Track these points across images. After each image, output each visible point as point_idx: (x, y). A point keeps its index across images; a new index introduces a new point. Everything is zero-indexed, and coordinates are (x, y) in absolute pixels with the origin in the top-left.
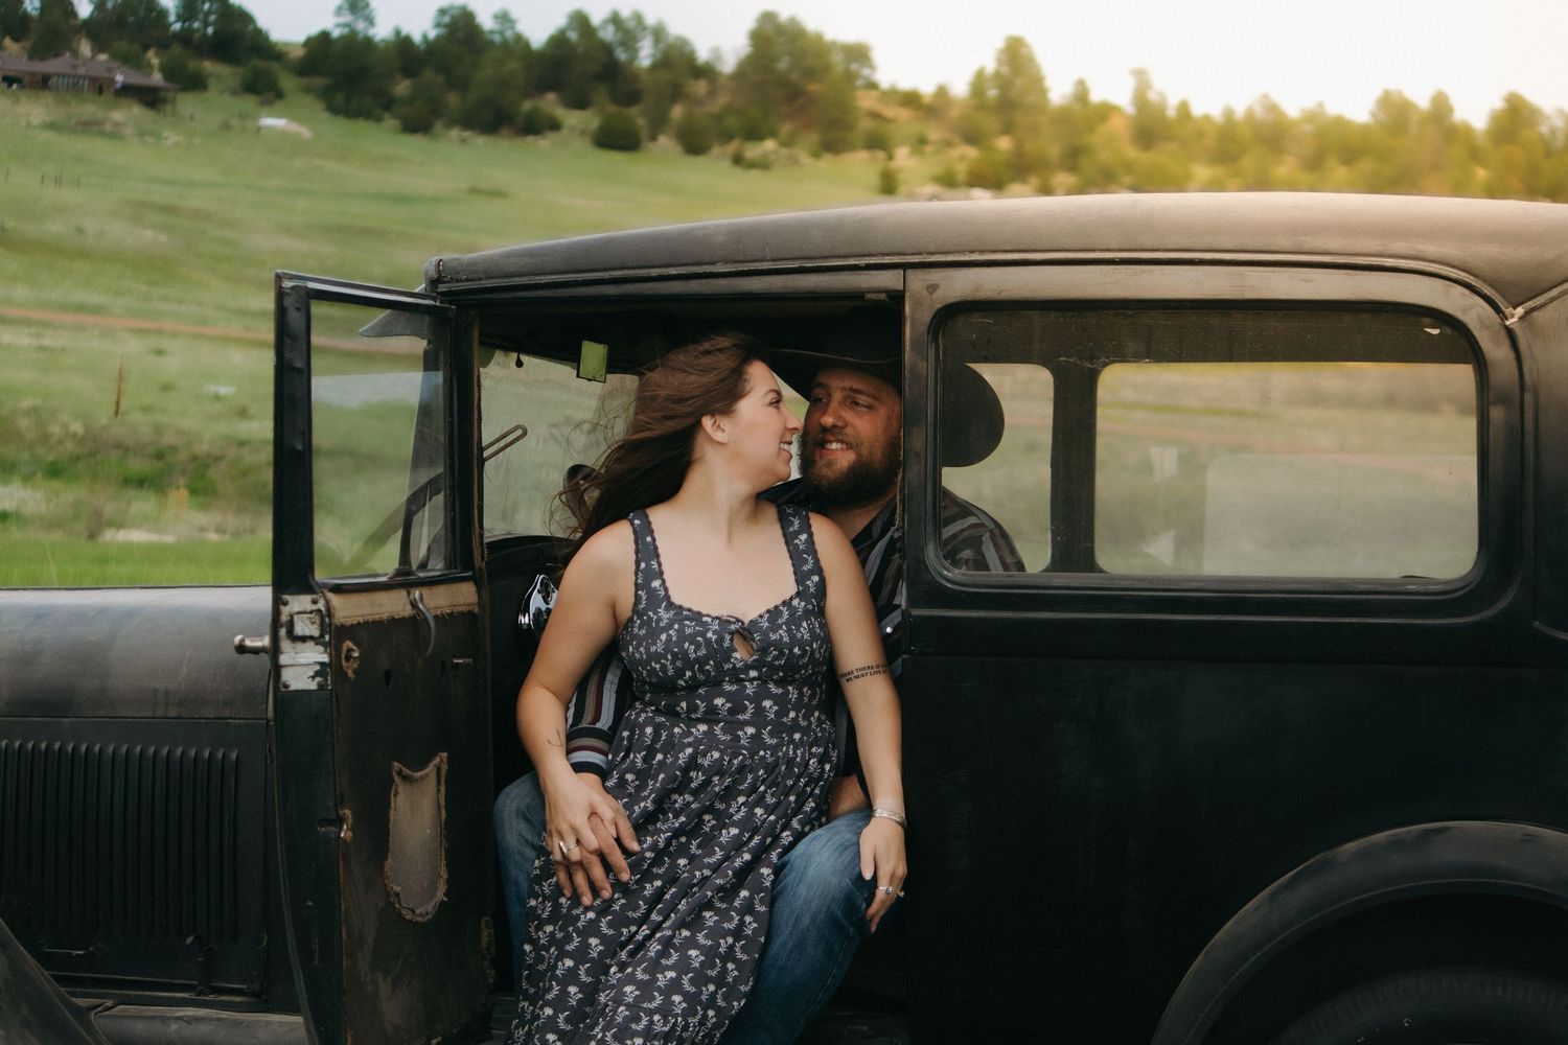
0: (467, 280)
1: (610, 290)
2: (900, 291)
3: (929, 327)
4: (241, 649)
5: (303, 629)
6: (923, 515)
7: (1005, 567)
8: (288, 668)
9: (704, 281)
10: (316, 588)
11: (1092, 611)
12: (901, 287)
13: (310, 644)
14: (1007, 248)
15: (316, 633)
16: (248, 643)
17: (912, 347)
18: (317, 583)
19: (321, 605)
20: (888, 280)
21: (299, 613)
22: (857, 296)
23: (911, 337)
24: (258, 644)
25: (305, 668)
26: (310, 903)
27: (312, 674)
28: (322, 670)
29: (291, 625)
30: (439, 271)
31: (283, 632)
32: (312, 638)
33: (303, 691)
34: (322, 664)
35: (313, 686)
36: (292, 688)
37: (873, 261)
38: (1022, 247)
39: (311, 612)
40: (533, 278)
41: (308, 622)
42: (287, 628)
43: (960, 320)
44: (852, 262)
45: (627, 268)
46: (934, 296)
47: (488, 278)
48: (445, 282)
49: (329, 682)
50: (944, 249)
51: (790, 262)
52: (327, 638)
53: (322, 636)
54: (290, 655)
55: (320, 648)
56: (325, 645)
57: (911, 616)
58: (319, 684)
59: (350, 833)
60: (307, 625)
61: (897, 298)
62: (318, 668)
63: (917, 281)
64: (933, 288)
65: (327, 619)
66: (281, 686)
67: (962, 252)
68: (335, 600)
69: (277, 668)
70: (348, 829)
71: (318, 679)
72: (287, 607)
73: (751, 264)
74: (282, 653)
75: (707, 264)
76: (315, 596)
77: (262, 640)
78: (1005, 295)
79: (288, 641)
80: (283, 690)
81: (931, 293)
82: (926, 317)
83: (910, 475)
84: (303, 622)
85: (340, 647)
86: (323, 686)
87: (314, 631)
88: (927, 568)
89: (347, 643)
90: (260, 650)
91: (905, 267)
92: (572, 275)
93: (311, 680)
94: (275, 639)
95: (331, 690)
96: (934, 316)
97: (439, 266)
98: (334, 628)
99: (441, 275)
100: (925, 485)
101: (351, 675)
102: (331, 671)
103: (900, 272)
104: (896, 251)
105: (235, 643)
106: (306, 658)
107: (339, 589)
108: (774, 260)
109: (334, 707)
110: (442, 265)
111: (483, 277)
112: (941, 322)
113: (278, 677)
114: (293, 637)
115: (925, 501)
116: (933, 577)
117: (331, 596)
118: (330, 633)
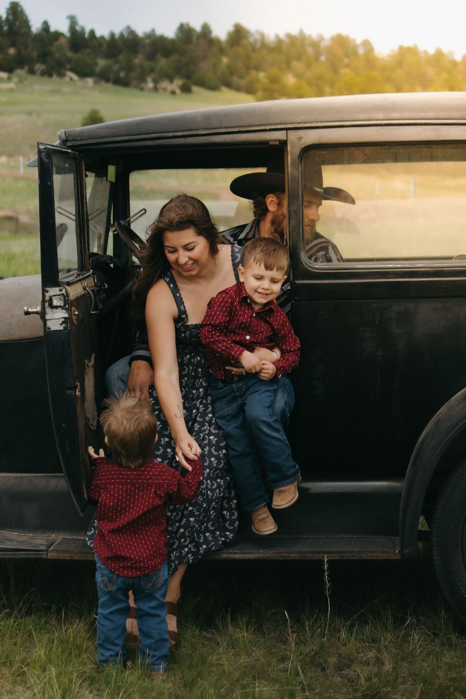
0: (80, 140)
1: (150, 143)
2: (285, 140)
3: (299, 156)
4: (27, 313)
5: (57, 303)
6: (299, 239)
7: (338, 260)
8: (50, 321)
9: (194, 138)
10: (61, 284)
12: (285, 138)
13: (60, 309)
14: (333, 120)
15: (62, 304)
16: (30, 310)
17: (291, 165)
18: (61, 282)
19: (64, 292)
20: (280, 135)
21: (54, 296)
22: (266, 143)
23: (291, 161)
24: (35, 310)
25: (57, 320)
26: (64, 425)
27: (61, 323)
28: (66, 321)
29: (51, 301)
30: (66, 136)
31: (47, 304)
32: (60, 307)
33: (57, 330)
34: (65, 318)
35: (61, 328)
36: (51, 330)
37: (273, 127)
38: (339, 119)
39: (59, 295)
40: (112, 138)
41: (58, 299)
42: (48, 302)
43: (311, 152)
44: (263, 128)
45: (158, 133)
46: (301, 142)
47: (90, 139)
48: (69, 141)
49: (69, 326)
50: (304, 121)
51: (234, 129)
52: (67, 306)
53: (65, 305)
54: (50, 314)
55: (64, 311)
56: (67, 310)
57: (295, 284)
58: (64, 327)
59: (79, 393)
60: (58, 301)
61: (283, 143)
62: (63, 320)
63: (293, 135)
64: (300, 139)
65: (67, 298)
66: (46, 329)
67: (313, 122)
68: (69, 288)
69: (45, 321)
70: (79, 391)
71: (64, 325)
72: (48, 293)
73: (216, 130)
74: (47, 314)
75: (195, 130)
76: (61, 288)
77: (36, 308)
78: (333, 141)
79: (49, 308)
80: (48, 330)
81: (299, 141)
82: (297, 151)
83: (292, 222)
84: (56, 299)
85: (71, 310)
86: (66, 328)
87: (61, 303)
88: (301, 262)
89: (73, 308)
90: (37, 313)
91: (287, 129)
92: (131, 137)
93: (60, 325)
94: (43, 308)
95: (70, 329)
96: (301, 151)
97: (66, 134)
98: (69, 302)
99: (67, 138)
100: (299, 226)
101: (75, 322)
102: (68, 320)
103: (285, 132)
104: (283, 122)
105: (24, 310)
106: (58, 316)
107: (68, 284)
108: (226, 128)
109: (71, 337)
110: (68, 133)
111: (88, 138)
112: (303, 154)
113: (45, 324)
114: (52, 306)
115: (299, 233)
116: (304, 266)
117: (67, 287)
118: (68, 304)
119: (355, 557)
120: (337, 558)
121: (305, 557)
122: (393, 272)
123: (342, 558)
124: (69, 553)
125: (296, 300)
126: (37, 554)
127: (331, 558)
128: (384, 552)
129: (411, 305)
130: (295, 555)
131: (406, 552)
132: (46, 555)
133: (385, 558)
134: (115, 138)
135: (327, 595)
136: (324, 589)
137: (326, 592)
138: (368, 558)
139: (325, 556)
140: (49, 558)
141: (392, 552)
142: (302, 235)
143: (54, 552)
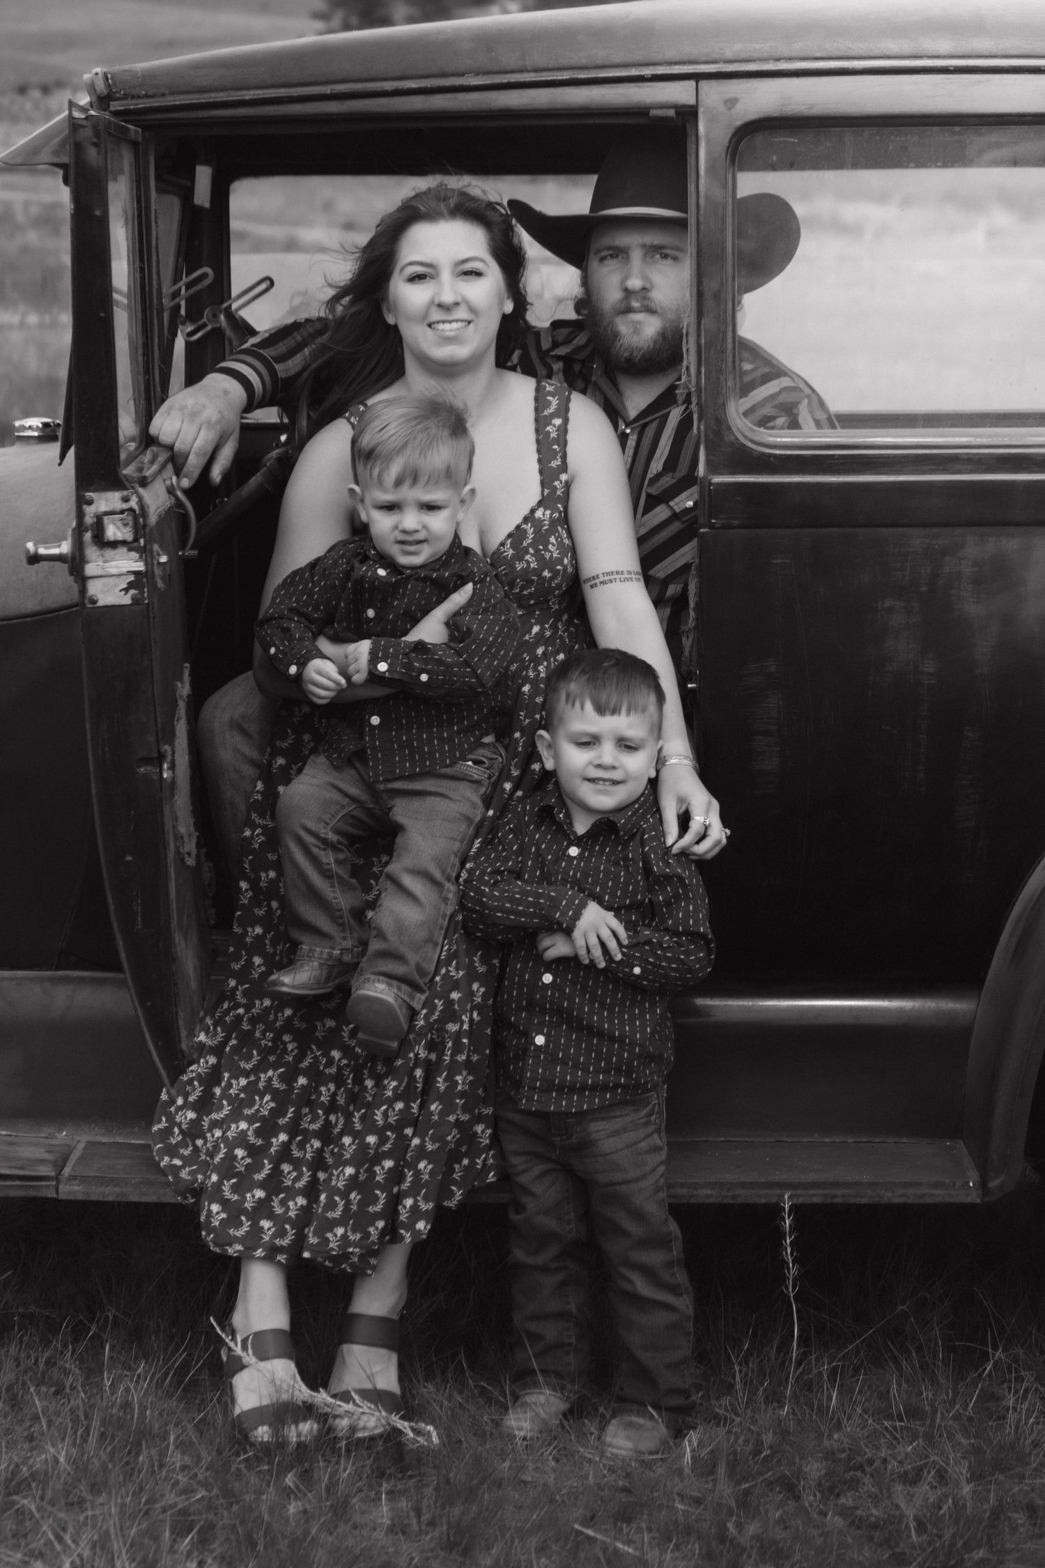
0: (147, 96)
1: (333, 107)
2: (691, 106)
3: (728, 148)
4: (34, 559)
5: (115, 534)
7: (818, 424)
8: (96, 580)
9: (449, 96)
10: (126, 483)
11: (924, 473)
12: (692, 101)
13: (123, 550)
14: (818, 55)
15: (129, 537)
16: (42, 551)
17: (707, 171)
18: (125, 476)
19: (133, 503)
20: (680, 93)
21: (107, 514)
22: (641, 112)
23: (707, 161)
24: (55, 551)
25: (116, 580)
26: (129, 858)
27: (125, 586)
28: (138, 581)
29: (99, 527)
30: (109, 86)
31: (88, 536)
32: (124, 543)
33: (114, 606)
34: (136, 573)
35: (126, 600)
36: (100, 603)
37: (660, 71)
38: (835, 54)
39: (122, 512)
40: (232, 93)
41: (120, 524)
42: (93, 531)
43: (759, 139)
44: (634, 72)
45: (354, 81)
46: (734, 111)
47: (172, 93)
48: (119, 99)
49: (146, 595)
50: (743, 56)
51: (558, 73)
52: (142, 541)
53: (136, 540)
54: (97, 563)
55: (135, 555)
56: (141, 551)
57: (710, 484)
58: (133, 599)
59: (170, 772)
60: (118, 528)
61: (688, 114)
62: (132, 578)
63: (713, 94)
64: (731, 102)
65: (141, 520)
66: (86, 601)
67: (766, 60)
68: (145, 494)
69: (82, 579)
70: (169, 768)
71: (132, 592)
72: (92, 506)
73: (510, 75)
74: (88, 562)
75: (453, 75)
76: (125, 493)
77: (59, 546)
78: (817, 110)
79: (95, 548)
80: (90, 606)
81: (730, 109)
82: (723, 136)
83: (707, 322)
84: (114, 524)
85: (151, 551)
86: (138, 600)
87: (124, 533)
88: (729, 428)
89: (156, 547)
90: (60, 558)
91: (697, 77)
92: (283, 90)
93: (123, 593)
94: (79, 546)
95: (148, 604)
96: (734, 135)
97: (107, 79)
98: (148, 530)
99: (111, 90)
100: (725, 332)
101: (160, 584)
102: (145, 580)
103: (692, 83)
104: (686, 58)
105: (28, 551)
106: (117, 567)
107: (144, 482)
108: (536, 70)
109: (151, 625)
110: (112, 78)
111: (167, 92)
112: (738, 142)
113: (83, 591)
114: (102, 542)
115: (723, 351)
116: (737, 439)
117: (141, 490)
118: (144, 536)
119: (862, 1197)
120: (816, 1200)
121: (734, 1197)
122: (966, 457)
123: (829, 1201)
124: (115, 1186)
125: (712, 526)
126: (32, 1186)
127: (800, 1200)
128: (937, 1185)
129: (1011, 543)
130: (709, 1192)
131: (993, 1184)
132: (53, 1191)
133: (939, 1200)
134: (239, 93)
135: (789, 1297)
136: (783, 1279)
137: (787, 1288)
138: (897, 1200)
139: (786, 1197)
140: (62, 1196)
141: (958, 1184)
142: (731, 356)
143: (77, 1182)
